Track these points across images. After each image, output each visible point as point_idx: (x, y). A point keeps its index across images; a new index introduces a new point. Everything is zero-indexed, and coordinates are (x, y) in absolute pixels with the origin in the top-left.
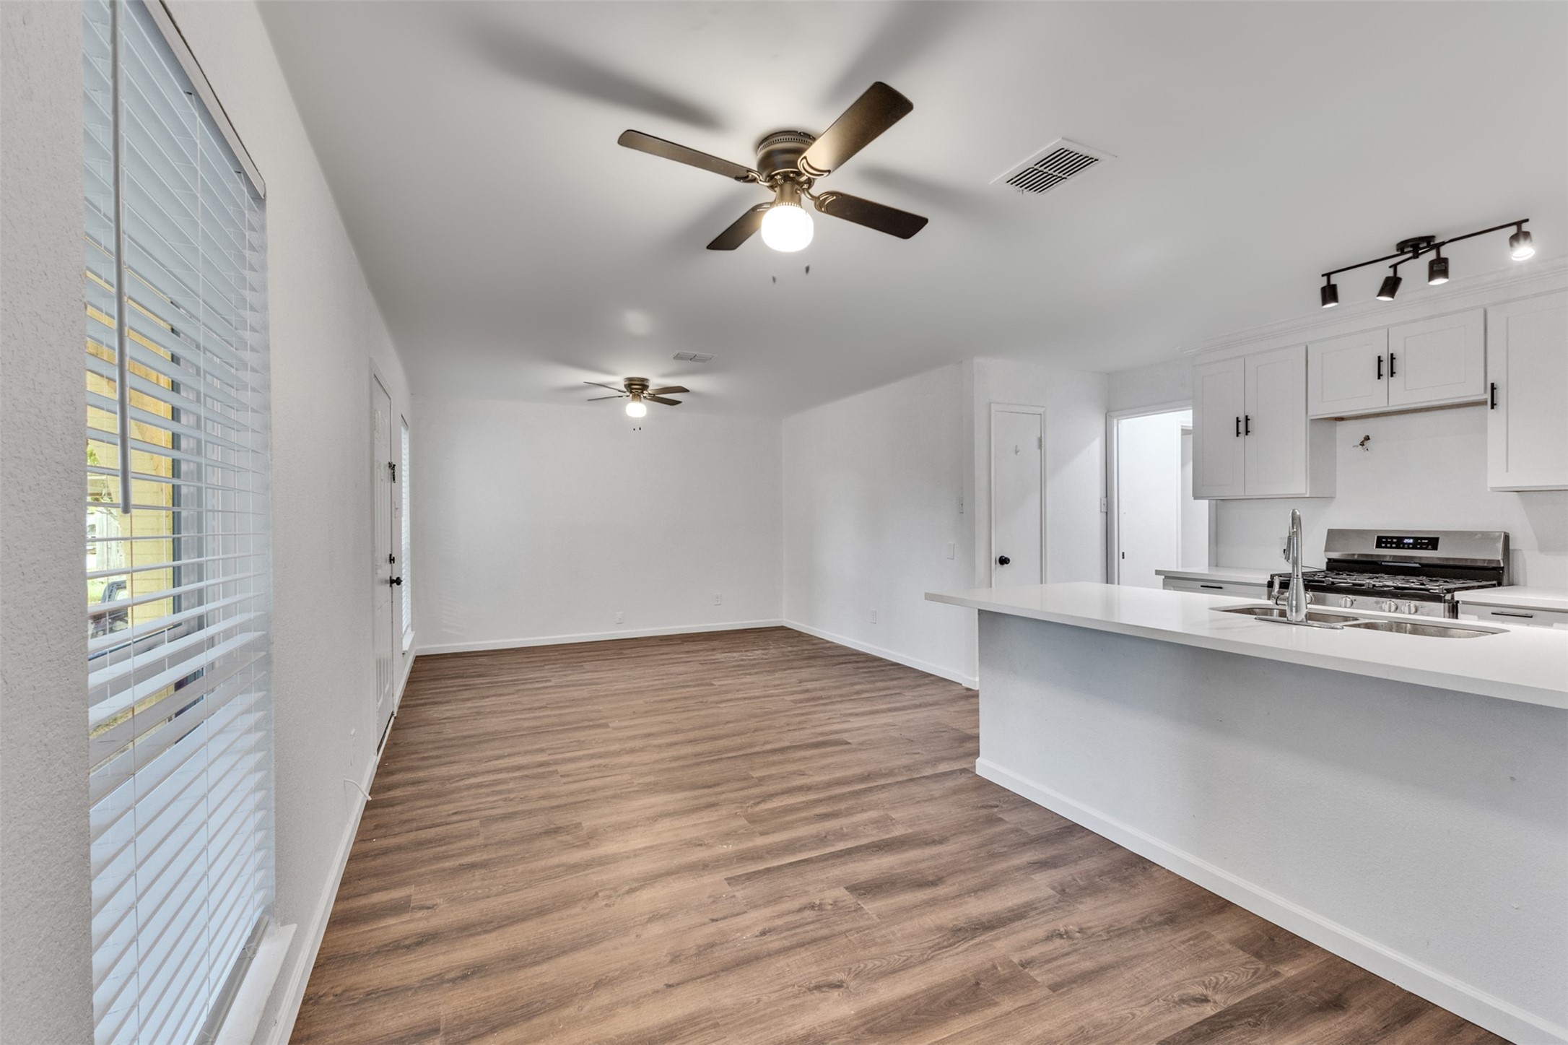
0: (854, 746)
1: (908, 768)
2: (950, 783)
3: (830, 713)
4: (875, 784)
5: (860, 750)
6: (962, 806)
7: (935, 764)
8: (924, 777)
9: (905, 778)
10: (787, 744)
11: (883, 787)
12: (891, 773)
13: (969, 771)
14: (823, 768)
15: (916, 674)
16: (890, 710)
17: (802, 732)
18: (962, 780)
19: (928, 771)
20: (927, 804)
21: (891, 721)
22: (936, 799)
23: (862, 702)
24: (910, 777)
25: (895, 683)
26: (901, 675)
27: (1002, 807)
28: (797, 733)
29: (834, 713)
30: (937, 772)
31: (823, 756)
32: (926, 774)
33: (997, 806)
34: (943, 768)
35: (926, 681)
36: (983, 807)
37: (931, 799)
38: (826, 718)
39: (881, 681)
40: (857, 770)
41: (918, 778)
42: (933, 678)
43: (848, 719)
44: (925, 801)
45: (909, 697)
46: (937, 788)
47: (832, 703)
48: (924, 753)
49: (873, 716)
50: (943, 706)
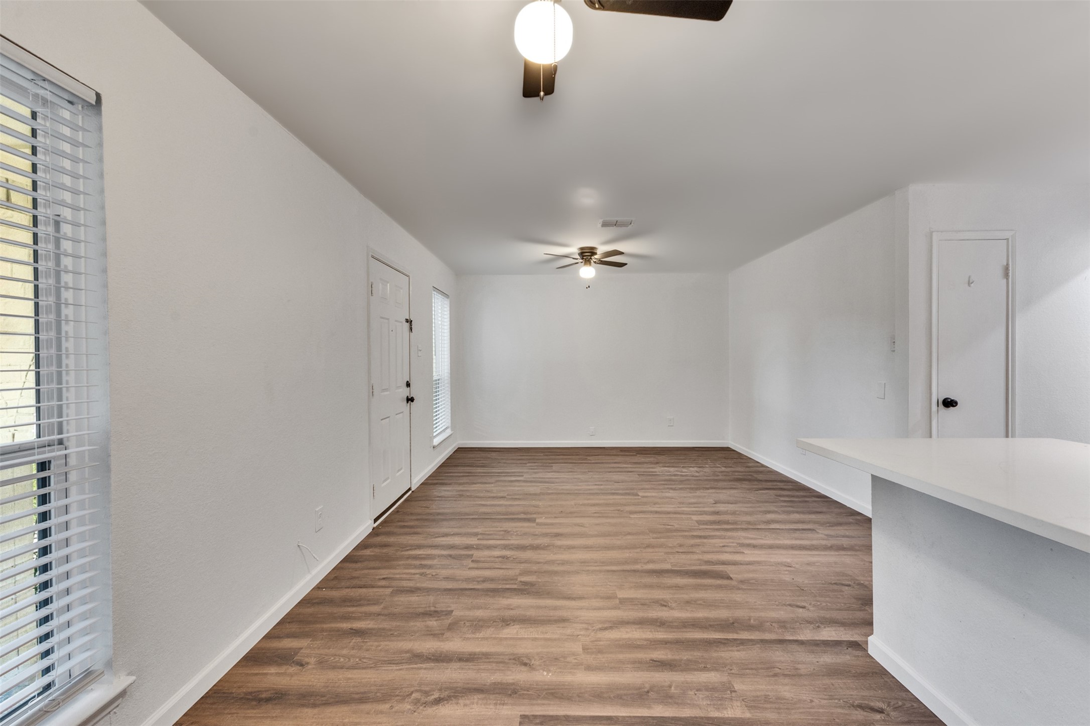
0: (734, 583)
1: (783, 624)
2: (828, 658)
3: (727, 541)
4: (735, 636)
5: (739, 589)
6: (831, 698)
7: (819, 627)
8: (796, 641)
9: (772, 636)
10: (668, 566)
11: (743, 642)
12: (759, 626)
13: (859, 647)
14: (688, 602)
15: (842, 510)
16: (792, 547)
17: (689, 556)
18: (845, 658)
19: (807, 634)
20: (787, 680)
21: (789, 560)
22: (800, 675)
23: (767, 533)
24: (781, 638)
25: (813, 517)
26: (824, 510)
27: (888, 715)
28: (683, 556)
29: (731, 541)
30: (817, 638)
31: (697, 587)
32: (801, 637)
33: (881, 711)
34: (828, 634)
35: (850, 519)
36: (861, 707)
37: (794, 675)
38: (721, 545)
39: (797, 512)
40: (723, 614)
41: (789, 641)
42: (859, 518)
43: (742, 550)
44: (785, 675)
45: (821, 536)
46: (809, 660)
47: (737, 530)
48: (812, 609)
49: (770, 551)
50: (858, 553)
